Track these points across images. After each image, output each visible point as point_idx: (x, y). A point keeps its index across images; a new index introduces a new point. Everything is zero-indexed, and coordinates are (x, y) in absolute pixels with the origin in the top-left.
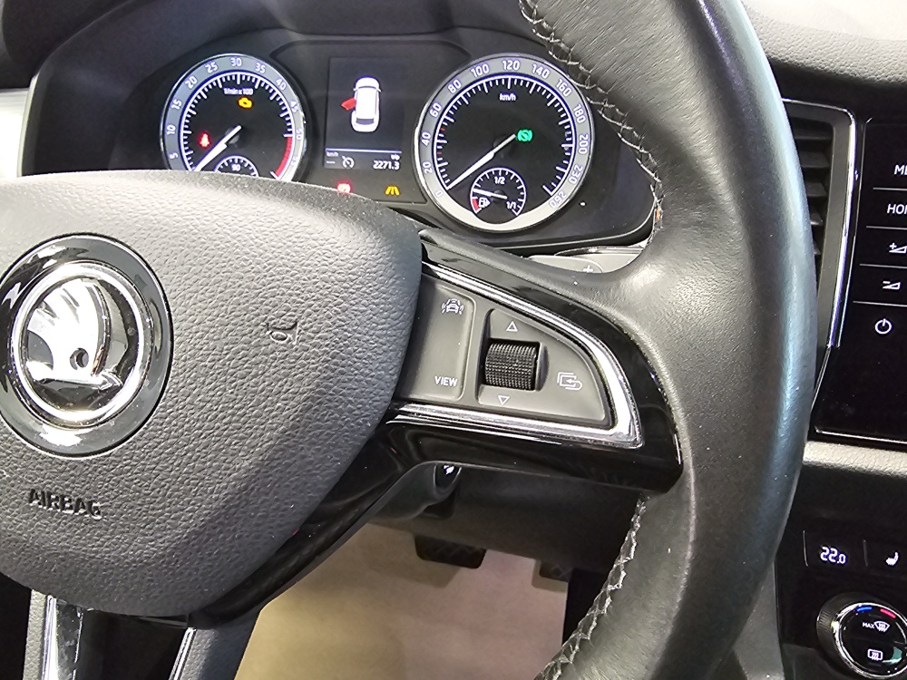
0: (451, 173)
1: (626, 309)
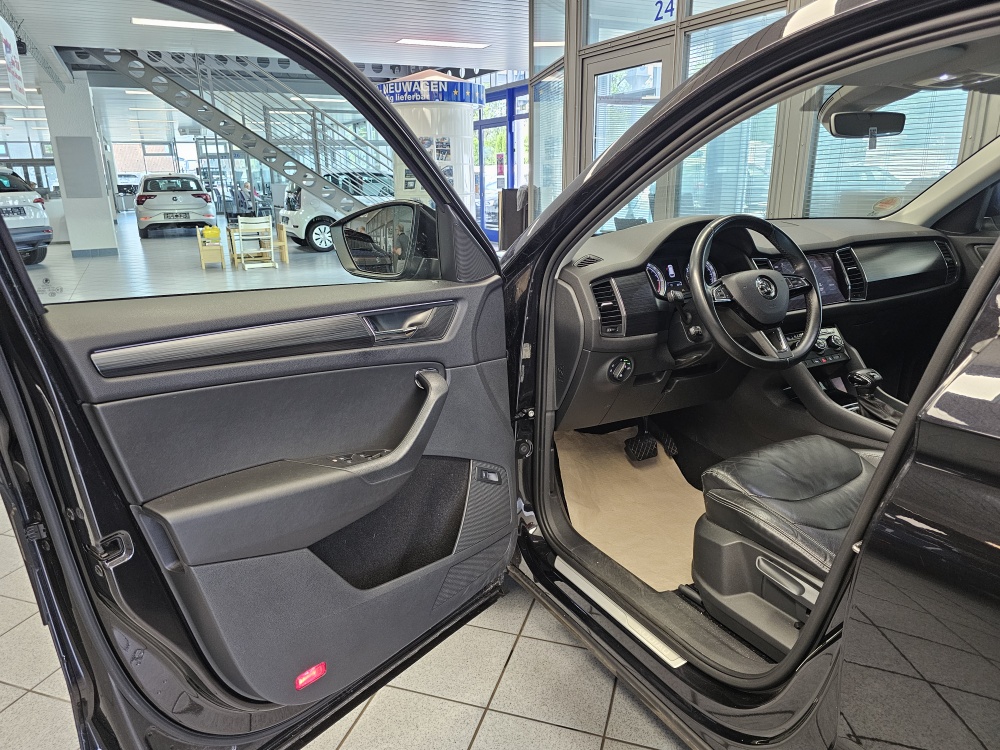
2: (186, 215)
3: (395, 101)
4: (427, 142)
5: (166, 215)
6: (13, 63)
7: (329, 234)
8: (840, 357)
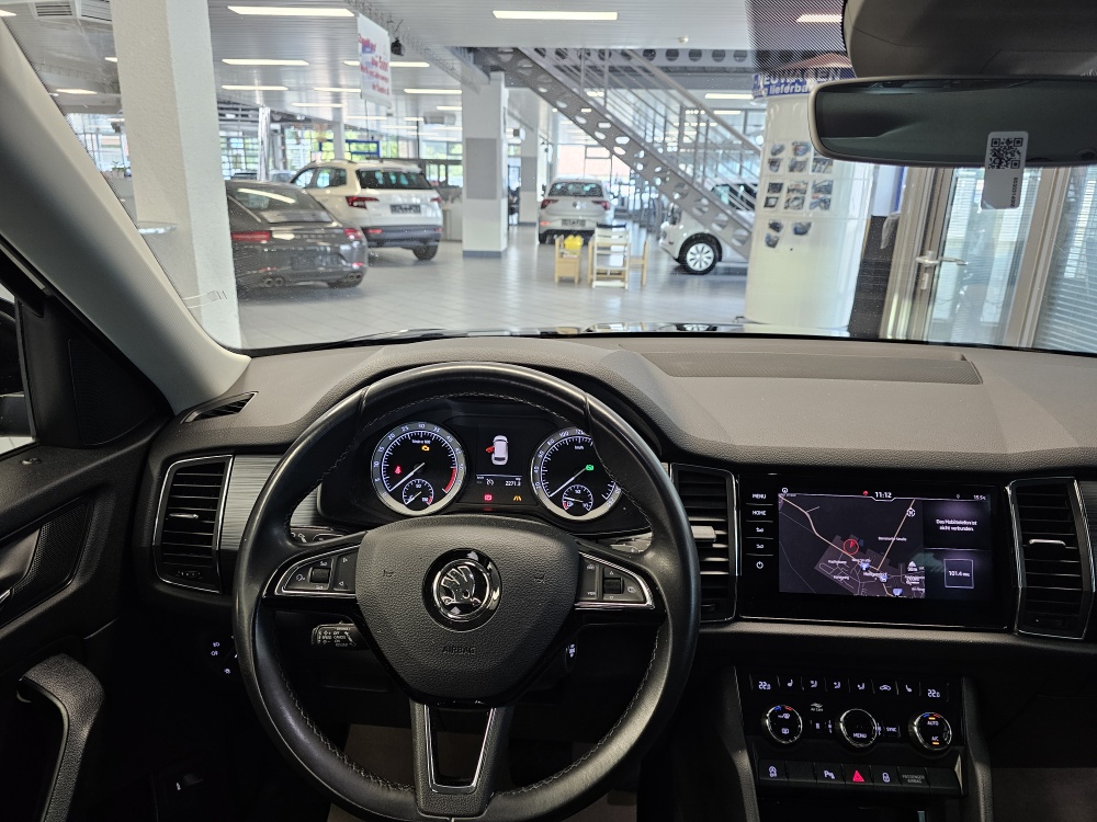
0: (551, 488)
1: (646, 565)
2: (583, 222)
3: (769, 94)
4: (802, 147)
5: (564, 222)
6: (374, 63)
7: (708, 255)
8: (927, 781)
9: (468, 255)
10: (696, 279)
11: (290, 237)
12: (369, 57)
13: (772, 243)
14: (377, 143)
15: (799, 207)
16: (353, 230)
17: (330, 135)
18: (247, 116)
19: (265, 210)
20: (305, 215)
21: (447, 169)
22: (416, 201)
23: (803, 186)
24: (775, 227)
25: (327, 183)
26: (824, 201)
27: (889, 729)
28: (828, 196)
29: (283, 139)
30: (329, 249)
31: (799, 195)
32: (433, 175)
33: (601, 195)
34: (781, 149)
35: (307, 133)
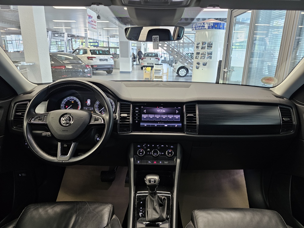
3: (195, 30)
4: (204, 43)
5: (148, 64)
6: (92, 21)
7: (185, 72)
8: (169, 163)
9: (121, 72)
10: (182, 78)
11: (71, 67)
12: (90, 20)
13: (197, 68)
14: (98, 43)
15: (204, 58)
16: (88, 66)
17: (84, 41)
18: (61, 35)
19: (64, 60)
20: (75, 61)
21: (116, 50)
22: (106, 58)
23: (205, 53)
24: (198, 64)
25: (82, 53)
26: (210, 57)
27: (162, 153)
28: (211, 56)
29: (72, 42)
30: (82, 71)
31: (204, 55)
32: (112, 51)
33: (158, 57)
34: (199, 44)
35: (78, 40)
